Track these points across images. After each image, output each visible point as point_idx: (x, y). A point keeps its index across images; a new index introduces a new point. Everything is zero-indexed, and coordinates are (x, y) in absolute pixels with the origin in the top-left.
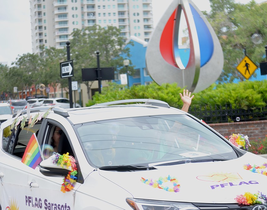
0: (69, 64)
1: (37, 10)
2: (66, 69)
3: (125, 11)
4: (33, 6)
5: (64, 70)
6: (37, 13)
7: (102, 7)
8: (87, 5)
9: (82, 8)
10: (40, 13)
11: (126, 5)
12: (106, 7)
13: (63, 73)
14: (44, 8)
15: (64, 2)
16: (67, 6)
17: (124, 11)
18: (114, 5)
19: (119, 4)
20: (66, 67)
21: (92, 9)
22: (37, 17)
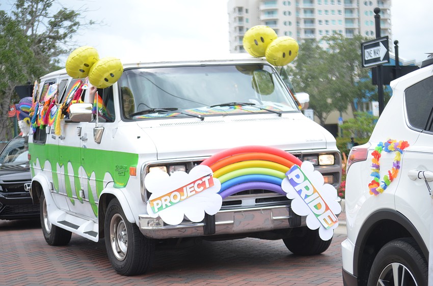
0: (381, 44)
1: (237, 24)
2: (372, 52)
3: (355, 29)
4: (233, 19)
5: (369, 54)
6: (238, 29)
7: (324, 23)
8: (305, 19)
9: (298, 23)
10: (241, 29)
11: (356, 21)
12: (330, 22)
13: (366, 59)
14: (247, 22)
15: (274, 15)
16: (277, 19)
17: (352, 29)
18: (340, 21)
19: (346, 19)
20: (372, 49)
21: (311, 24)
22: (237, 34)
